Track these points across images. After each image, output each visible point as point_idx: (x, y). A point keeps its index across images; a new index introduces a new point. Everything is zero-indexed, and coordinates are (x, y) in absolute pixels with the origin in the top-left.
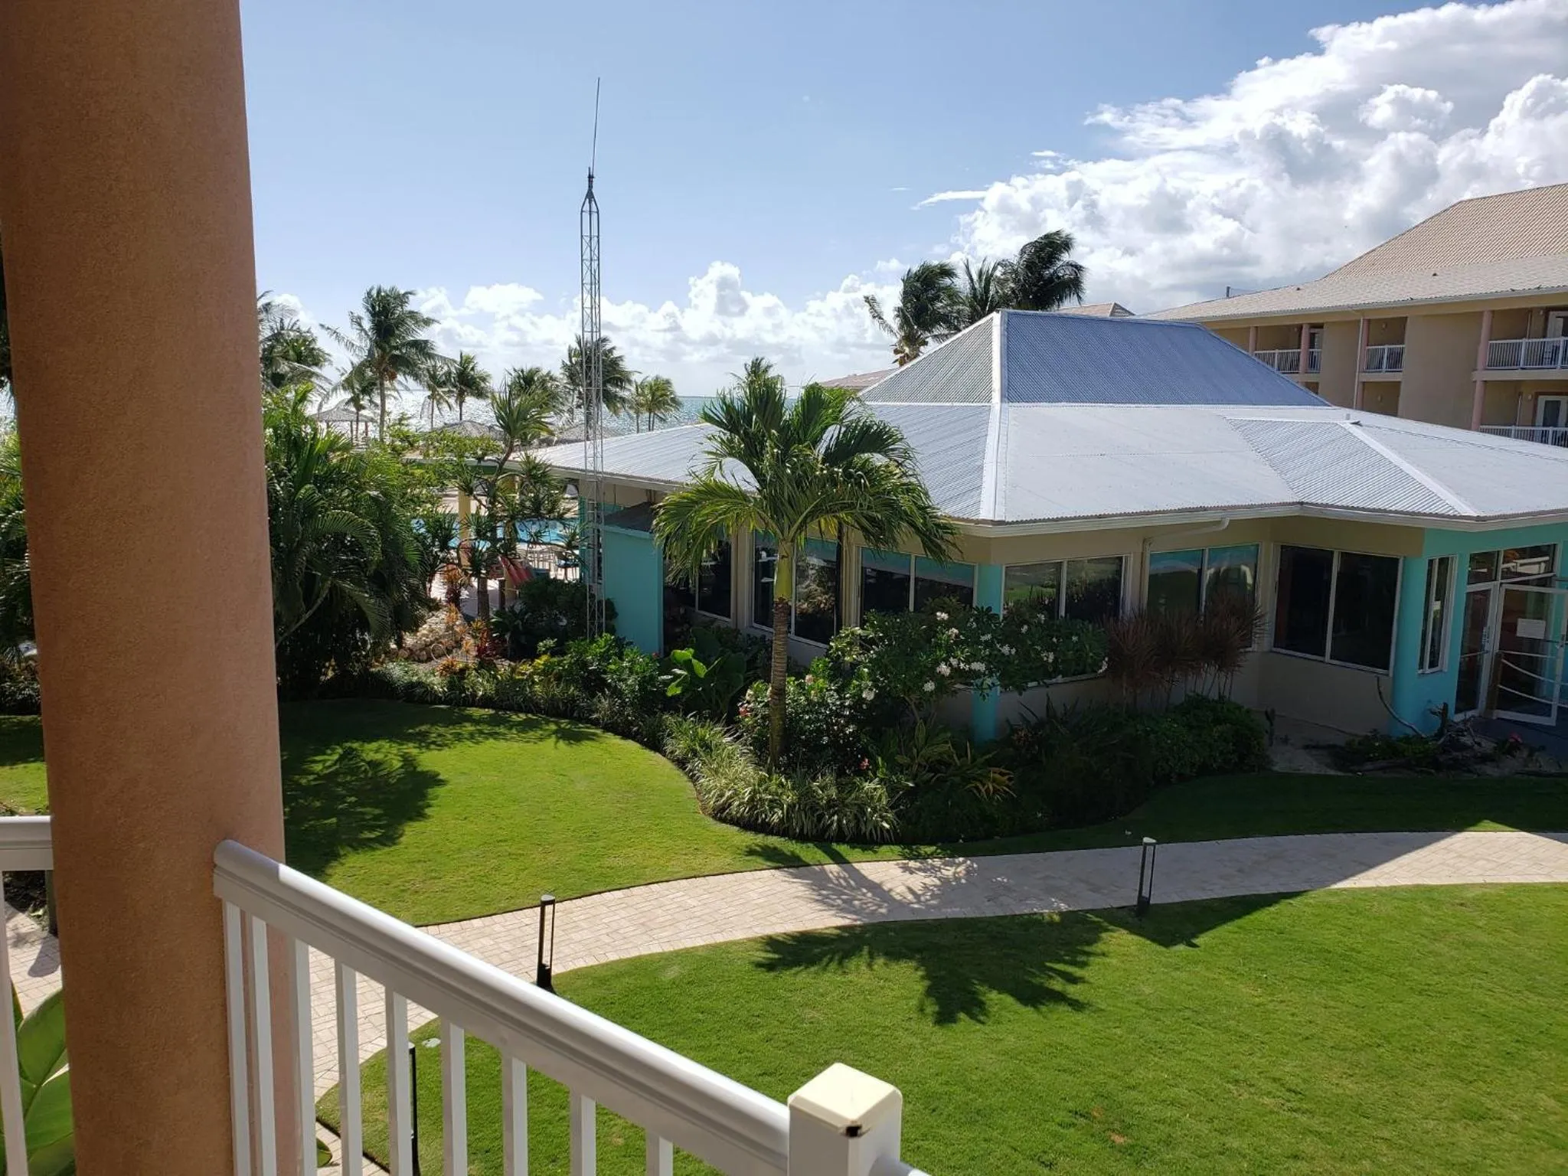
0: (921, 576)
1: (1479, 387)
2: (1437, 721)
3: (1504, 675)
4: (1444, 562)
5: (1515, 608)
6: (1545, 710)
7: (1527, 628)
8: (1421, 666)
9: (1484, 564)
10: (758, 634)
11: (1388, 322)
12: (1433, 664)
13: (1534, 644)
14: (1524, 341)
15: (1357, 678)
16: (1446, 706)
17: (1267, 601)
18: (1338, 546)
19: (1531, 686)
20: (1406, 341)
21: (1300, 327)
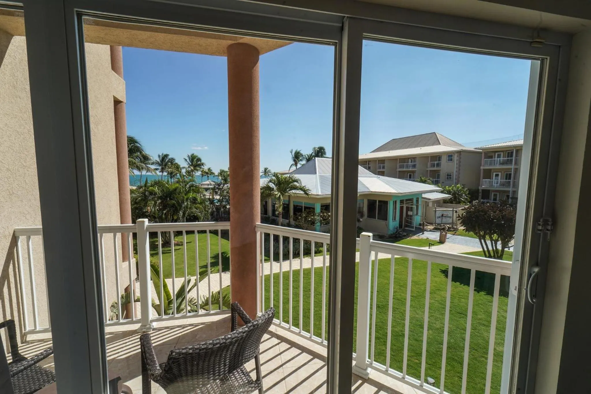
0: (305, 206)
1: (398, 172)
2: (396, 230)
3: (407, 221)
4: (396, 201)
5: (408, 209)
6: (413, 227)
7: (410, 213)
8: (393, 220)
9: (402, 202)
10: (273, 218)
11: (381, 160)
12: (395, 220)
13: (411, 216)
14: (405, 164)
15: (382, 222)
16: (397, 227)
17: (365, 209)
18: (378, 199)
19: (411, 223)
20: (385, 163)
21: (367, 161)
